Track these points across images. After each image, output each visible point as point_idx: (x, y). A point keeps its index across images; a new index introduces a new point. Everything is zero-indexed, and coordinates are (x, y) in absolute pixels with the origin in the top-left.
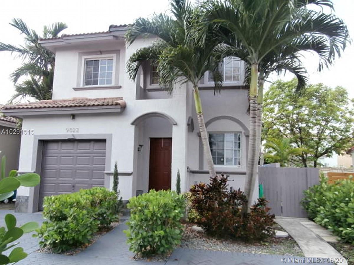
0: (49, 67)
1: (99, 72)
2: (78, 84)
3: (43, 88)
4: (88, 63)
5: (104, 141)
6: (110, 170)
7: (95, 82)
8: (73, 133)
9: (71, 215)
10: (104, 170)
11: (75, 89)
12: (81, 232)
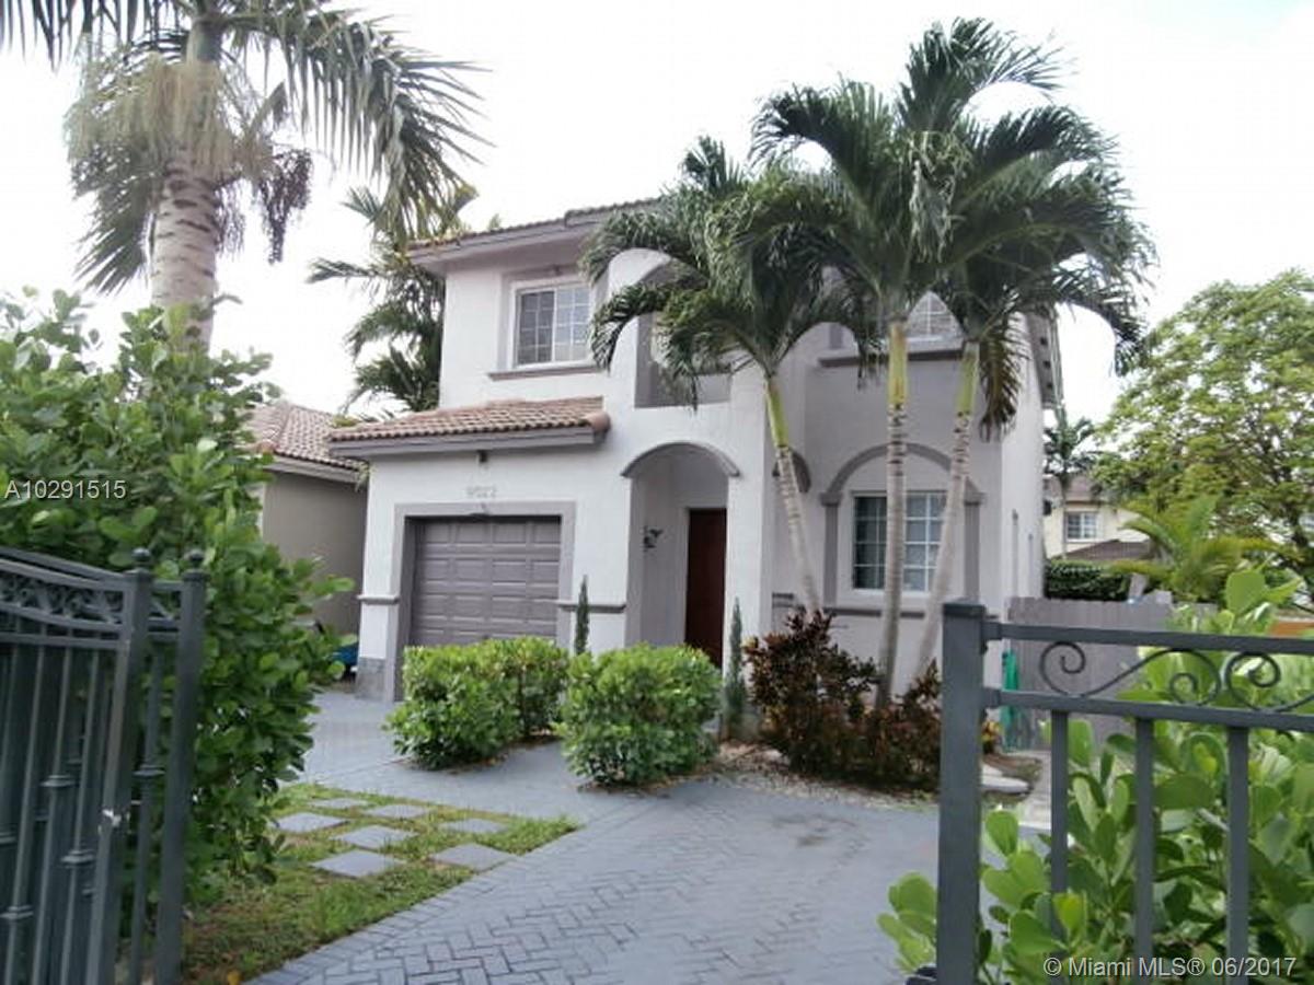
0: (435, 308)
1: (555, 325)
2: (501, 360)
3: (418, 371)
4: (525, 300)
5: (556, 520)
6: (569, 598)
7: (544, 356)
8: (483, 500)
9: (455, 688)
10: (556, 598)
11: (495, 377)
12: (473, 727)
